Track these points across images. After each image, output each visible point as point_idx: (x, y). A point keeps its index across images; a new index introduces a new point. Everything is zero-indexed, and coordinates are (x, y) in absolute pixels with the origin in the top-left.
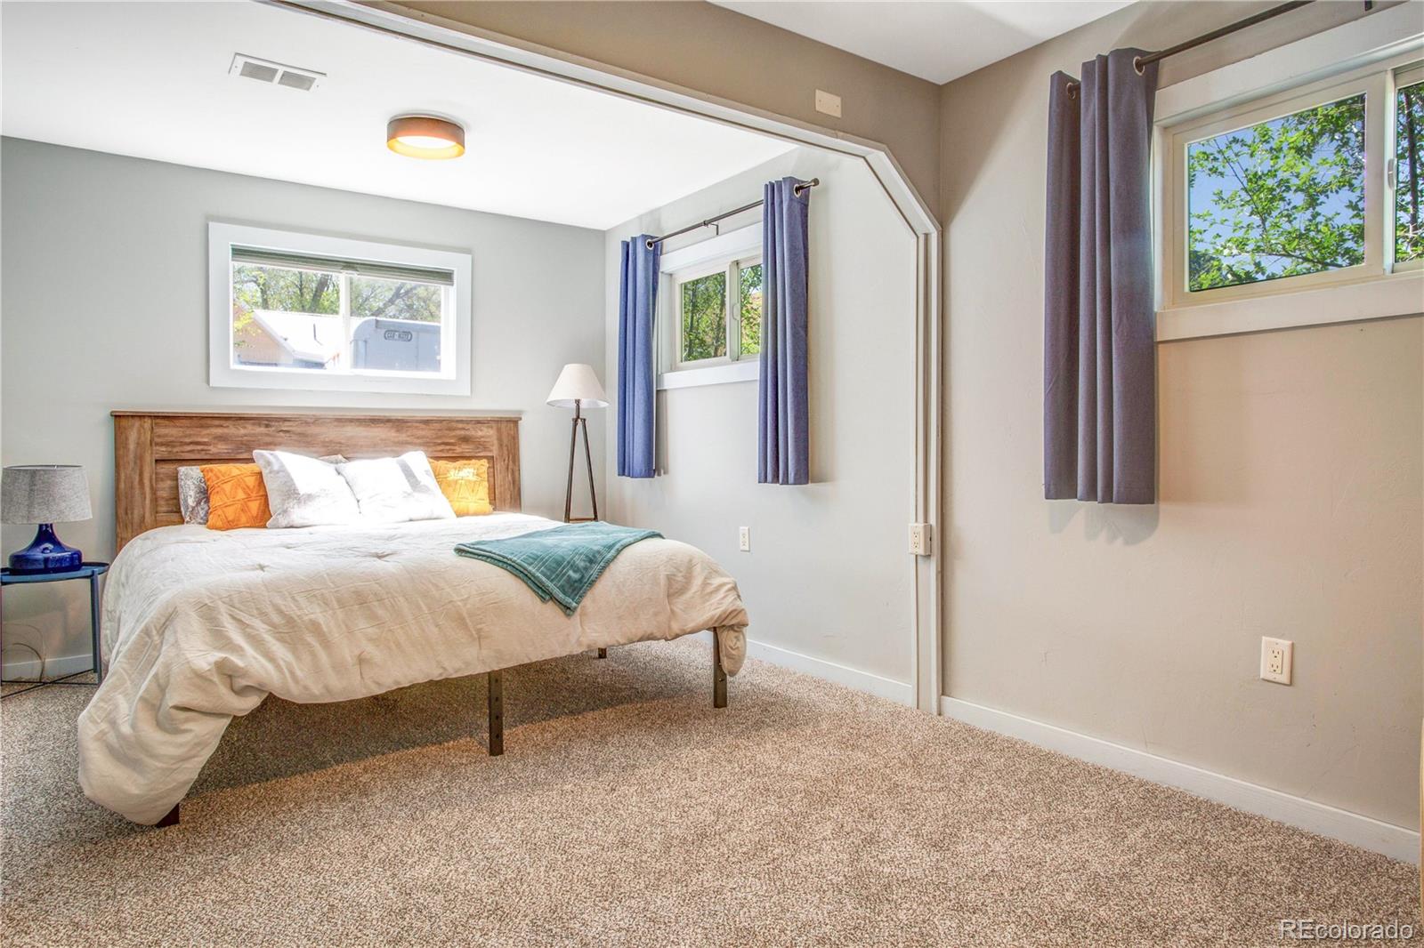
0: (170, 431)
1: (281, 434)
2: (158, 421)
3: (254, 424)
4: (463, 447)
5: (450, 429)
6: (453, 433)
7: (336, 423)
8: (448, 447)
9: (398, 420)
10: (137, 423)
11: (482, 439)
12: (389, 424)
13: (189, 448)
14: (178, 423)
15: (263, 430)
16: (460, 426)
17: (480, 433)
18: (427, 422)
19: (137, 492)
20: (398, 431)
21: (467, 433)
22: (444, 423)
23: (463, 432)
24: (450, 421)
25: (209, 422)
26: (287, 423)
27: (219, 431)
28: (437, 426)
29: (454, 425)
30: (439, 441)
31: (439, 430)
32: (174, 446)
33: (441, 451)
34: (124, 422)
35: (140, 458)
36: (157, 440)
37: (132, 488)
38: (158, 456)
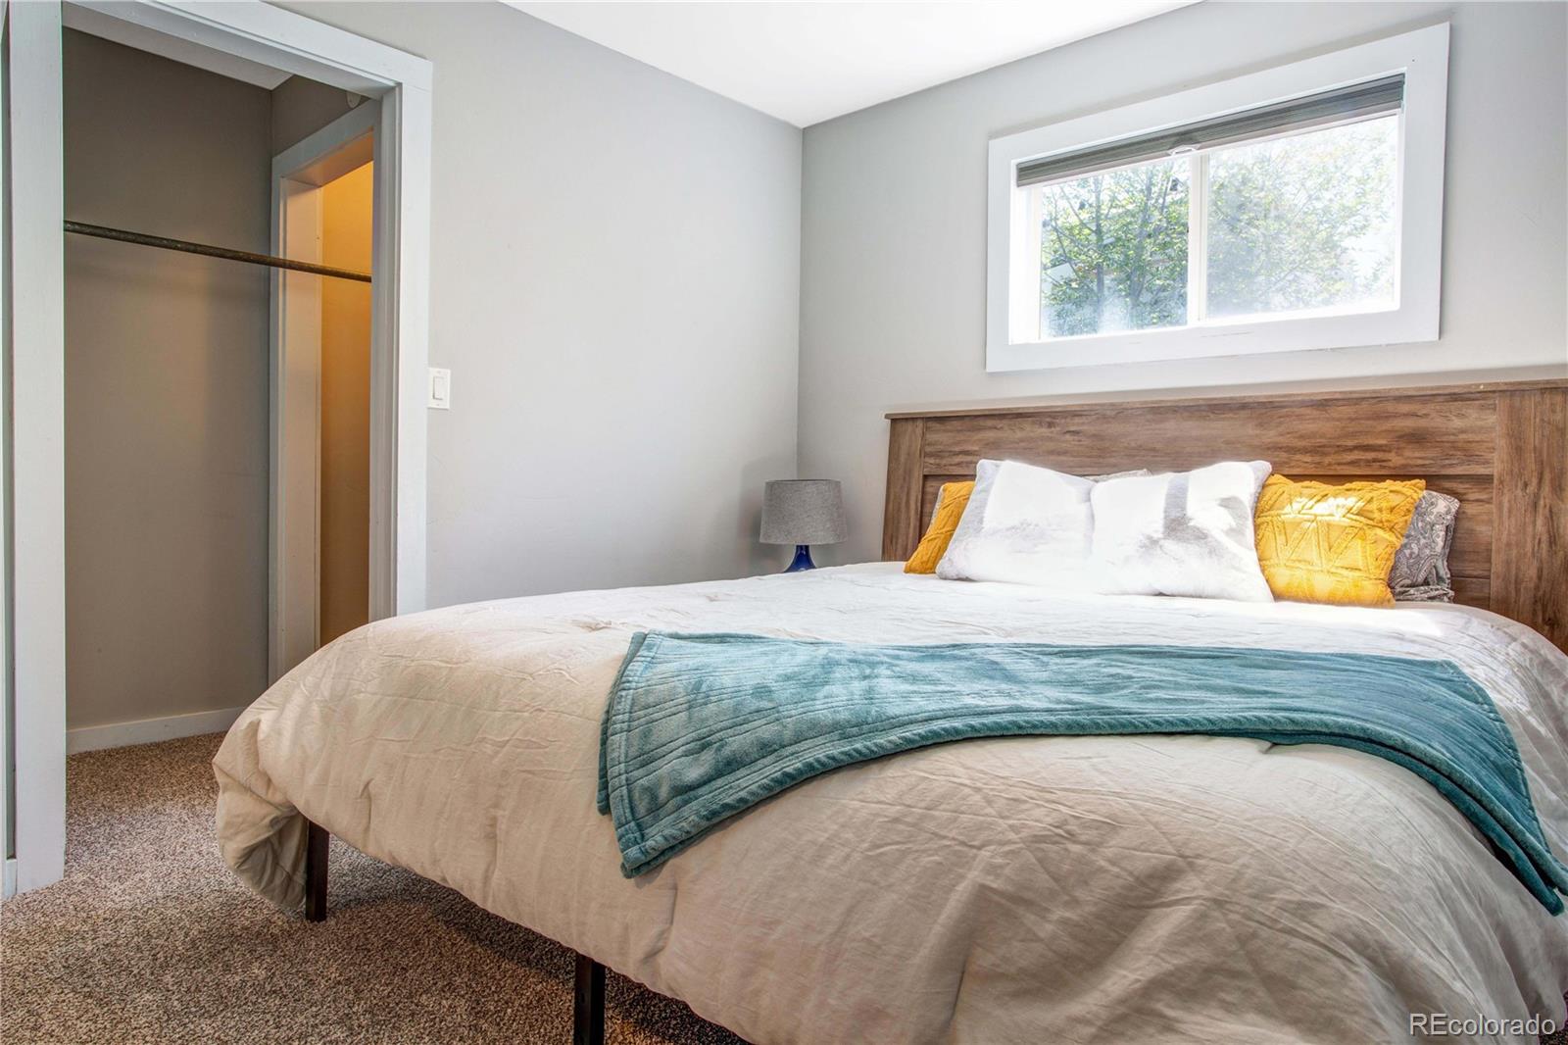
0: (940, 437)
1: (1068, 436)
2: (930, 424)
3: (1034, 423)
4: (1408, 453)
5: (1377, 417)
6: (1388, 425)
7: (1149, 417)
8: (1370, 455)
9: (1262, 405)
10: (909, 426)
11: (1462, 436)
12: (1243, 414)
13: (957, 459)
14: (949, 425)
15: (1044, 431)
16: (1405, 408)
17: (1457, 423)
18: (1323, 404)
19: (903, 516)
20: (1261, 425)
21: (1422, 423)
22: (1365, 405)
23: (1409, 424)
24: (1378, 398)
25: (982, 422)
26: (1077, 420)
27: (990, 435)
28: (1347, 411)
29: (1390, 407)
30: (1350, 443)
31: (1352, 420)
32: (942, 458)
33: (1352, 463)
34: (900, 426)
35: (908, 472)
36: (928, 449)
37: (899, 510)
38: (926, 471)
